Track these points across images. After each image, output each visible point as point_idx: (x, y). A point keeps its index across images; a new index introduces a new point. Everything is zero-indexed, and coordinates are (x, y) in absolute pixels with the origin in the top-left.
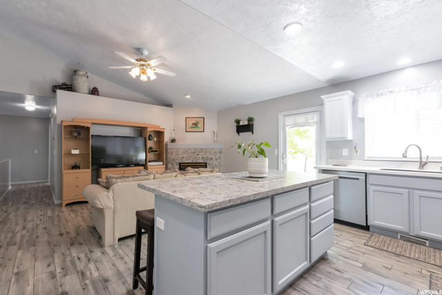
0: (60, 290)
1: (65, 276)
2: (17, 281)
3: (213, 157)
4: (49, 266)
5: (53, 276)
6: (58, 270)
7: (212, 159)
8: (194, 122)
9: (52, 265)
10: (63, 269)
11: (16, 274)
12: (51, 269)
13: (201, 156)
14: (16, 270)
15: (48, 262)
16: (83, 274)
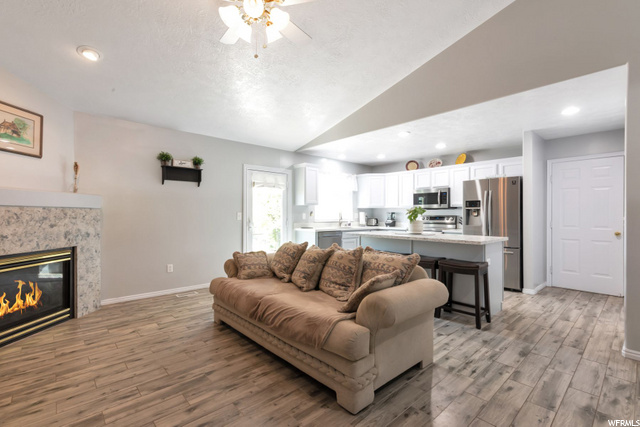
0: (522, 359)
1: (507, 366)
2: (555, 397)
3: (91, 231)
4: (510, 389)
5: (516, 375)
6: (506, 376)
7: (88, 235)
8: (10, 119)
9: (506, 386)
10: (501, 374)
11: (551, 407)
12: (511, 383)
13: (63, 230)
14: (552, 415)
15: (507, 394)
16: (491, 357)
